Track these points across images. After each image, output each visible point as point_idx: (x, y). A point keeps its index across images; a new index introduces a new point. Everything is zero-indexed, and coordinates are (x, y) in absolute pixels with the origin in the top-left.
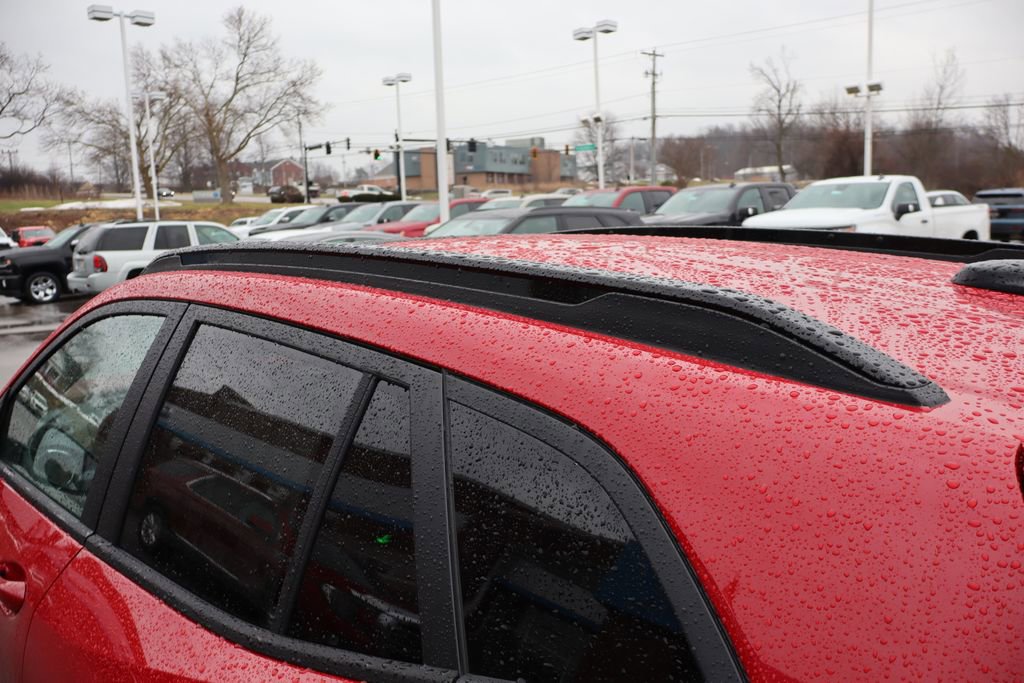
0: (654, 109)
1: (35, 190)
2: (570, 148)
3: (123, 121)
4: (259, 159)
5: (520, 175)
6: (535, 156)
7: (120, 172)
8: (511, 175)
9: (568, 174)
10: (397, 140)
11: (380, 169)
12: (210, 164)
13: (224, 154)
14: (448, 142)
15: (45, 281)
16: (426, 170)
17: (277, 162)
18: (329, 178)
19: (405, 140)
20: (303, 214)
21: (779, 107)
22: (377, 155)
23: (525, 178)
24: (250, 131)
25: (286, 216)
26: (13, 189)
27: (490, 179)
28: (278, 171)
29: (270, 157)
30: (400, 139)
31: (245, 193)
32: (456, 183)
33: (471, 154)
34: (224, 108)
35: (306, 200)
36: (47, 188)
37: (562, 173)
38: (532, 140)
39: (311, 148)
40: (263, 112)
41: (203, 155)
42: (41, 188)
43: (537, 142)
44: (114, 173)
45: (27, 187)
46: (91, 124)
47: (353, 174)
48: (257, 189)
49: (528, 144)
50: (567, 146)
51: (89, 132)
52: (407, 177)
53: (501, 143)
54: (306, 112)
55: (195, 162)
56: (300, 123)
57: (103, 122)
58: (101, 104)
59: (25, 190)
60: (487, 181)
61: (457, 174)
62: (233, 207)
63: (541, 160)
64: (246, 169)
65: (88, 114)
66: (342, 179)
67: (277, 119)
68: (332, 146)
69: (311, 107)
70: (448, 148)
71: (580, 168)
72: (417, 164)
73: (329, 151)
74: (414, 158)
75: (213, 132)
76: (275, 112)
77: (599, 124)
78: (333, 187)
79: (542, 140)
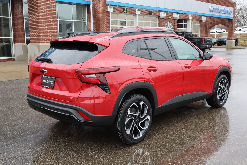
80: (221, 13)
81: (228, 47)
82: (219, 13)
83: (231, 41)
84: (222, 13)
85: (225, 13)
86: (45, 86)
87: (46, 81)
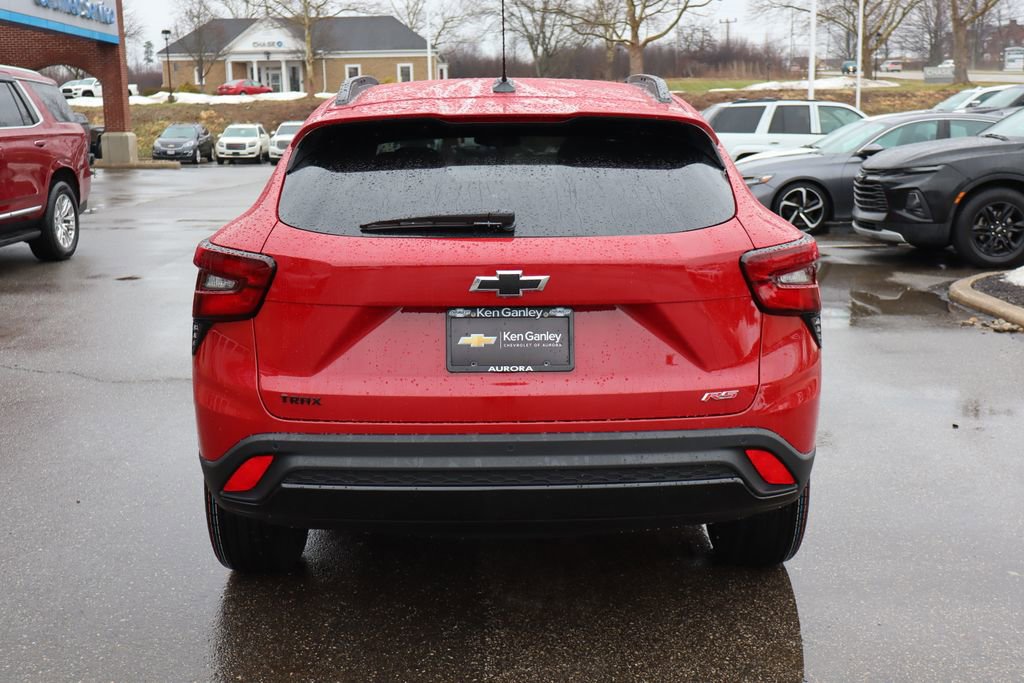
1: (744, 68)
13: (966, 14)
20: (999, 95)
25: (977, 99)
26: (720, 66)
36: (757, 64)
42: (751, 65)
44: (844, 45)
45: (735, 64)
59: (733, 65)
80: (76, 14)
81: (113, 165)
82: (68, 13)
83: (121, 137)
84: (78, 16)
85: (91, 18)
86: (492, 369)
87: (492, 340)
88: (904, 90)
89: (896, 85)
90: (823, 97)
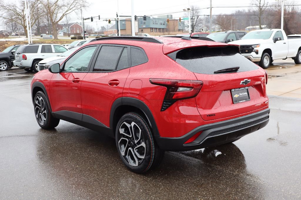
0: (211, 5)
2: (181, 19)
3: (18, 10)
4: (65, 23)
5: (163, 29)
6: (168, 22)
7: (14, 28)
8: (160, 29)
9: (181, 28)
10: (117, 16)
11: (110, 27)
12: (47, 25)
13: (55, 21)
14: (136, 17)
15: (4, 64)
16: (128, 27)
17: (72, 24)
18: (91, 30)
19: (120, 16)
21: (260, 3)
22: (110, 22)
23: (165, 30)
24: (64, 13)
25: (80, 43)
27: (152, 30)
28: (72, 27)
29: (70, 22)
30: (119, 16)
31: (61, 36)
32: (139, 32)
33: (145, 21)
34: (55, 5)
35: (84, 38)
37: (179, 28)
38: (168, 16)
39: (85, 19)
40: (69, 6)
41: (44, 21)
43: (170, 17)
44: (12, 28)
46: (6, 11)
47: (100, 29)
48: (65, 34)
49: (166, 17)
50: (180, 18)
51: (5, 13)
52: (121, 30)
53: (156, 17)
54: (84, 6)
55: (42, 24)
56: (81, 10)
57: (10, 10)
58: (10, 3)
60: (151, 31)
61: (139, 28)
62: (58, 41)
63: (171, 23)
64: (61, 27)
65: (5, 7)
66: (96, 30)
67: (74, 9)
68: (93, 18)
69: (86, 4)
70: (136, 19)
71: (186, 26)
72: (124, 25)
73: (92, 20)
74: (123, 23)
75: (50, 13)
76: (73, 6)
77: (189, 11)
78: (93, 33)
79: (171, 16)
86: (240, 102)
87: (238, 95)
88: (41, 41)
89: (39, 40)
90: (20, 43)
